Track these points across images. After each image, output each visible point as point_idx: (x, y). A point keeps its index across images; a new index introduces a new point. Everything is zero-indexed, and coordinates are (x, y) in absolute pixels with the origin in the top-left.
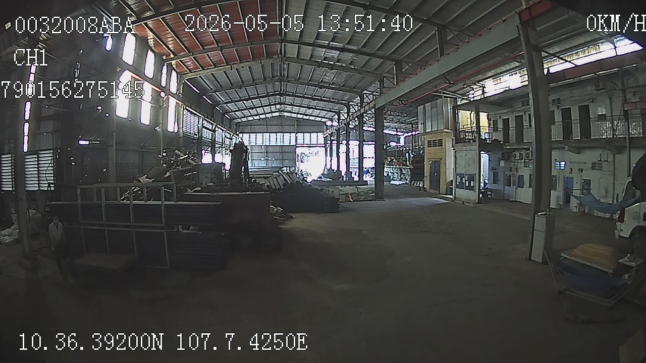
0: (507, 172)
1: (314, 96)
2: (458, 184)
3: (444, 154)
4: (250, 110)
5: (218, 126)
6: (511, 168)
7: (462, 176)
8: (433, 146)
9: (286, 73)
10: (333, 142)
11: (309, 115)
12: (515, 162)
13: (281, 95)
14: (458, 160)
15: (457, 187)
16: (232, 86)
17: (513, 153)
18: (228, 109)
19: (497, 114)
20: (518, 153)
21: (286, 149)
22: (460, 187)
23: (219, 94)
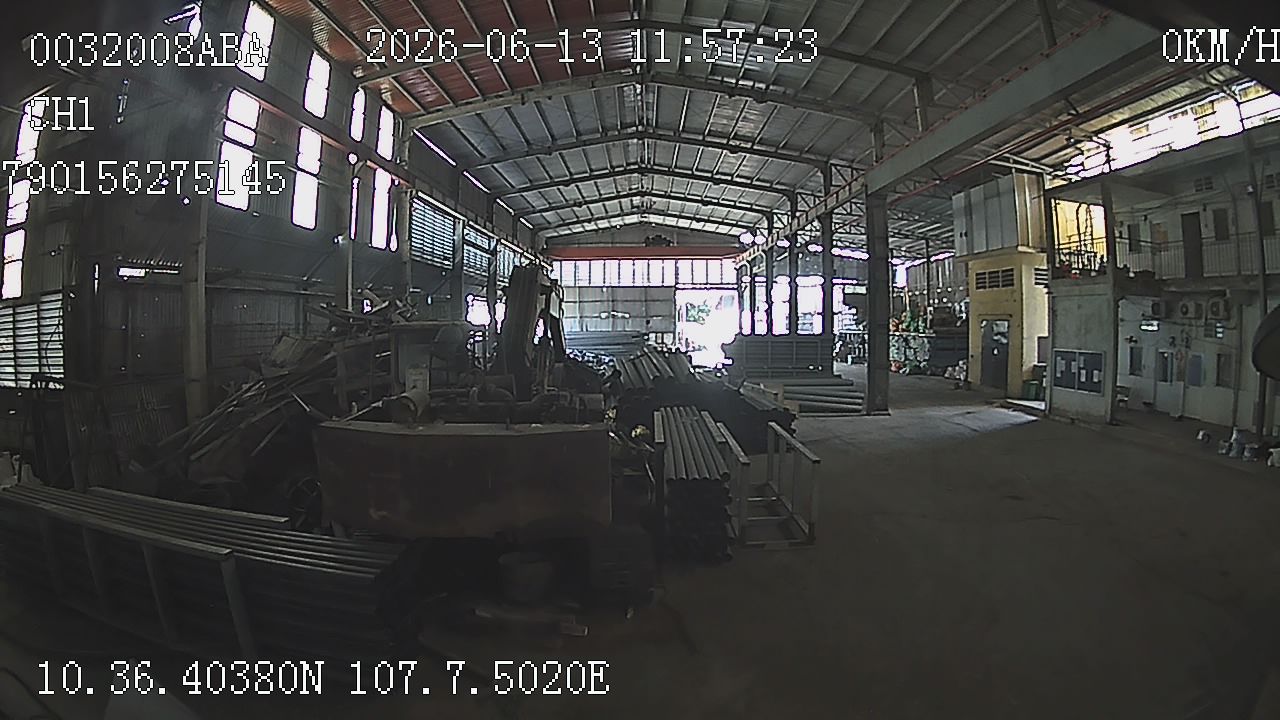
0: (1161, 348)
1: (717, 173)
2: (1059, 375)
3: (1017, 304)
4: (575, 208)
5: (503, 241)
6: (1173, 338)
7: (1069, 357)
8: (990, 287)
9: (652, 115)
10: (757, 279)
11: (703, 220)
12: (1184, 325)
13: (642, 171)
14: (1058, 318)
15: (1057, 382)
16: (530, 147)
17: (1181, 303)
18: (528, 205)
19: (1138, 211)
20: (1192, 303)
21: (655, 294)
22: (1063, 384)
23: (500, 167)
